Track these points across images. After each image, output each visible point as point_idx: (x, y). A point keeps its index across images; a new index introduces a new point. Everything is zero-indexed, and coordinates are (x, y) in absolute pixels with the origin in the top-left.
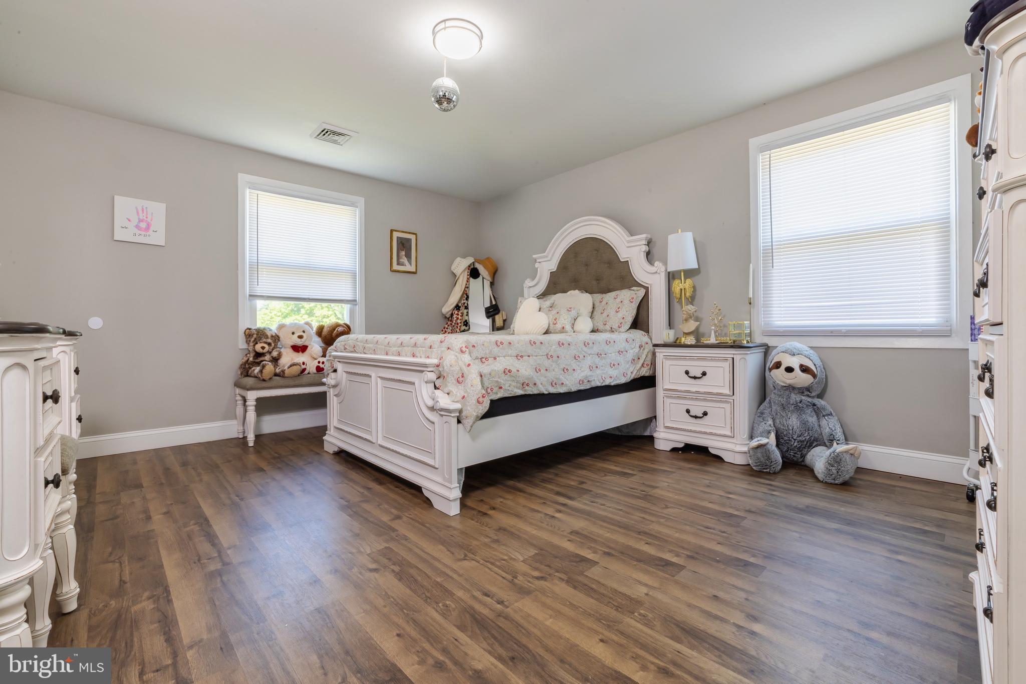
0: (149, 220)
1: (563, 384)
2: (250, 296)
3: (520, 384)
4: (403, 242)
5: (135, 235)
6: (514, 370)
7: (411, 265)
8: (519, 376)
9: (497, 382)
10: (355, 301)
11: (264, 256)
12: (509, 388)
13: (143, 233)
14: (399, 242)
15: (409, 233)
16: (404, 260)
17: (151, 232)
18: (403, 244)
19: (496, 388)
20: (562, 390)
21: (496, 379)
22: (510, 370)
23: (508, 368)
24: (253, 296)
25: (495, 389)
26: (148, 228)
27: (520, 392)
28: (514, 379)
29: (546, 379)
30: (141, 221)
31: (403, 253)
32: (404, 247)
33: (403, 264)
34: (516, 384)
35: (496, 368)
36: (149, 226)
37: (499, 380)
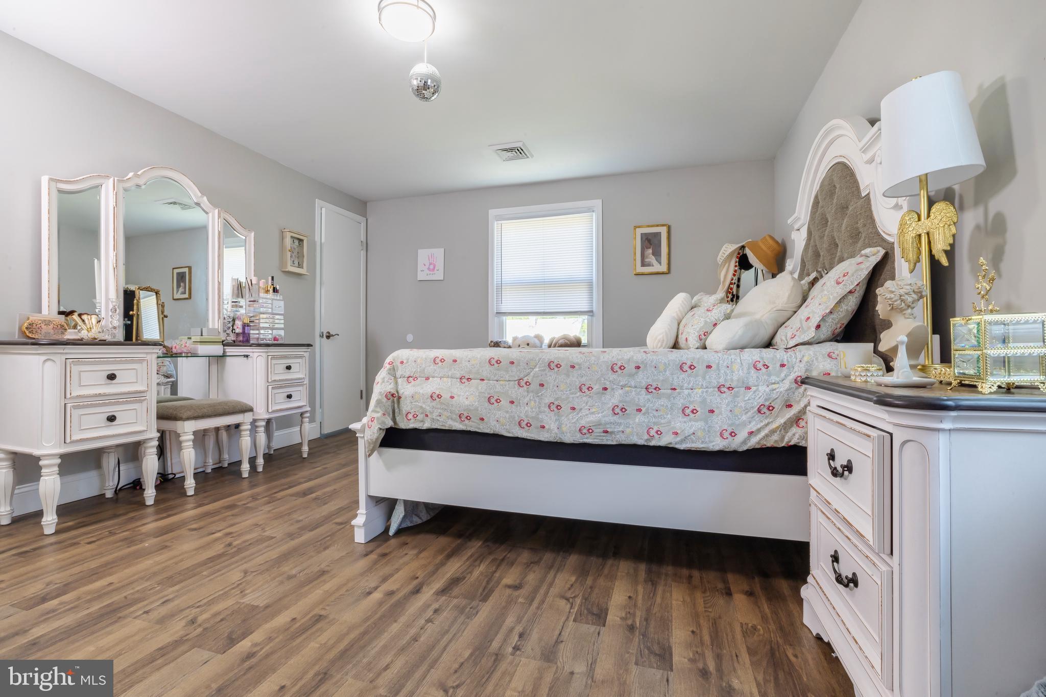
0: (435, 262)
1: (543, 427)
2: (497, 313)
3: (456, 415)
4: (649, 238)
5: (427, 275)
6: (446, 396)
7: (660, 263)
8: (452, 405)
9: (421, 407)
10: (592, 311)
11: (506, 278)
12: (438, 418)
13: (431, 273)
14: (644, 239)
15: (658, 226)
16: (651, 259)
17: (436, 271)
18: (649, 241)
19: (422, 415)
20: (544, 437)
21: (420, 404)
22: (439, 395)
23: (437, 393)
24: (499, 313)
25: (420, 417)
26: (433, 270)
27: (458, 426)
28: (446, 408)
29: (507, 416)
30: (431, 264)
31: (650, 251)
32: (651, 244)
33: (649, 265)
34: (450, 414)
35: (421, 392)
36: (434, 267)
37: (424, 406)
